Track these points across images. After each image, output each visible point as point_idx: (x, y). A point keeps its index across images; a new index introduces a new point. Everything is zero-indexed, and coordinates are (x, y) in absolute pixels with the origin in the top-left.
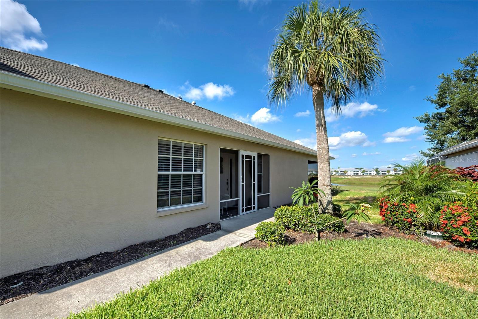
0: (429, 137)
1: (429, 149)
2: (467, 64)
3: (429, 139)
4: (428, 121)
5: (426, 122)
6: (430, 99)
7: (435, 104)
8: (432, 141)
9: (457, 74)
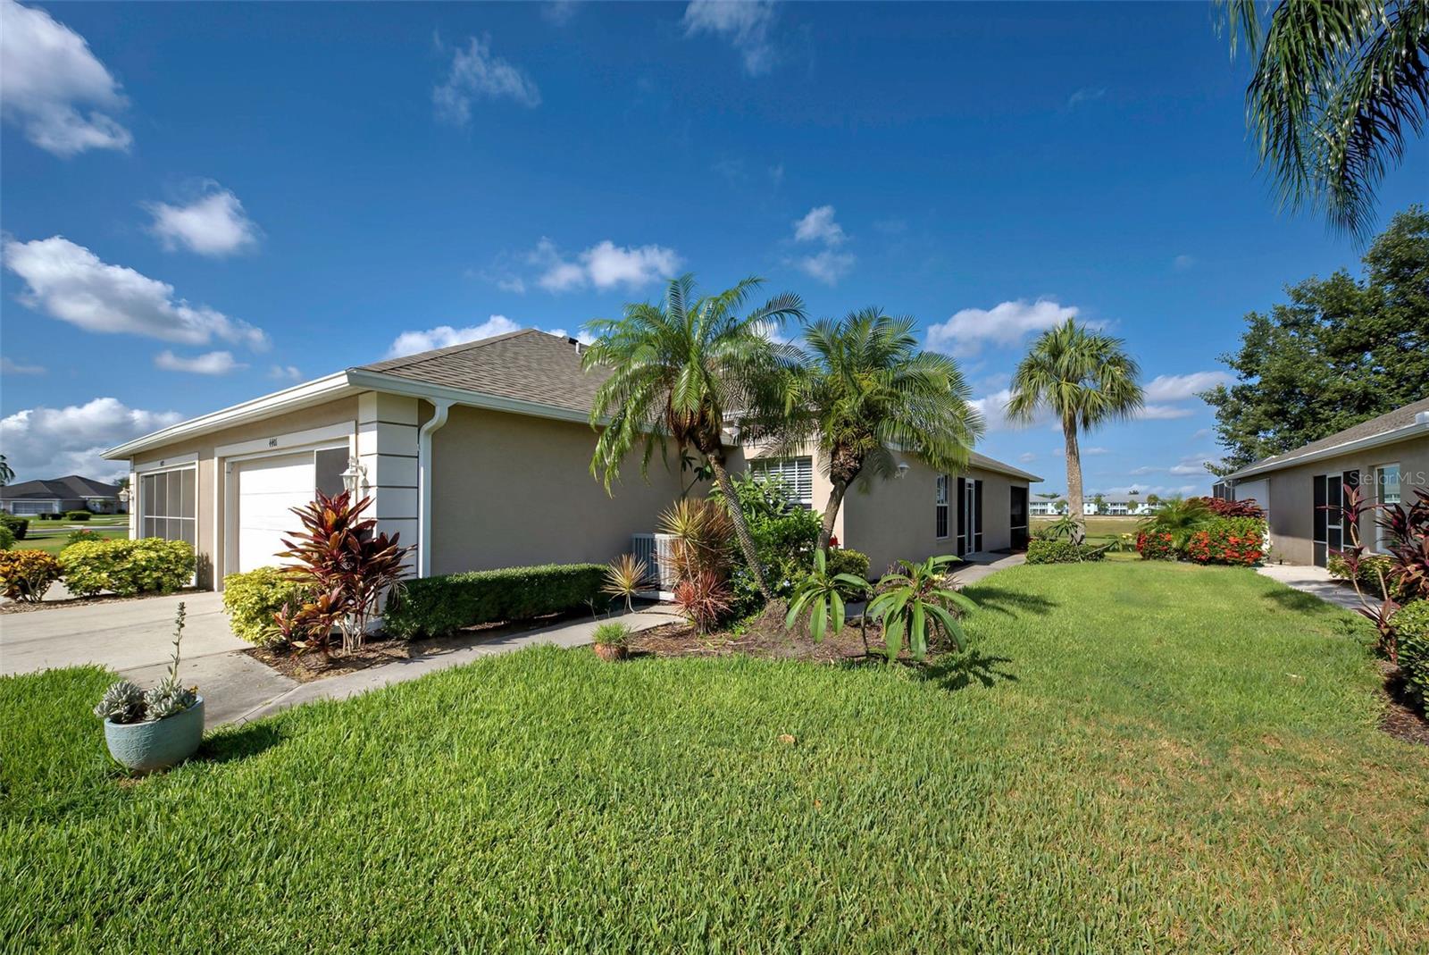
0: (1224, 435)
1: (1225, 460)
2: (1299, 297)
3: (1223, 438)
4: (1224, 402)
5: (1218, 405)
6: (1227, 358)
7: (1237, 368)
8: (1229, 444)
9: (1281, 314)
